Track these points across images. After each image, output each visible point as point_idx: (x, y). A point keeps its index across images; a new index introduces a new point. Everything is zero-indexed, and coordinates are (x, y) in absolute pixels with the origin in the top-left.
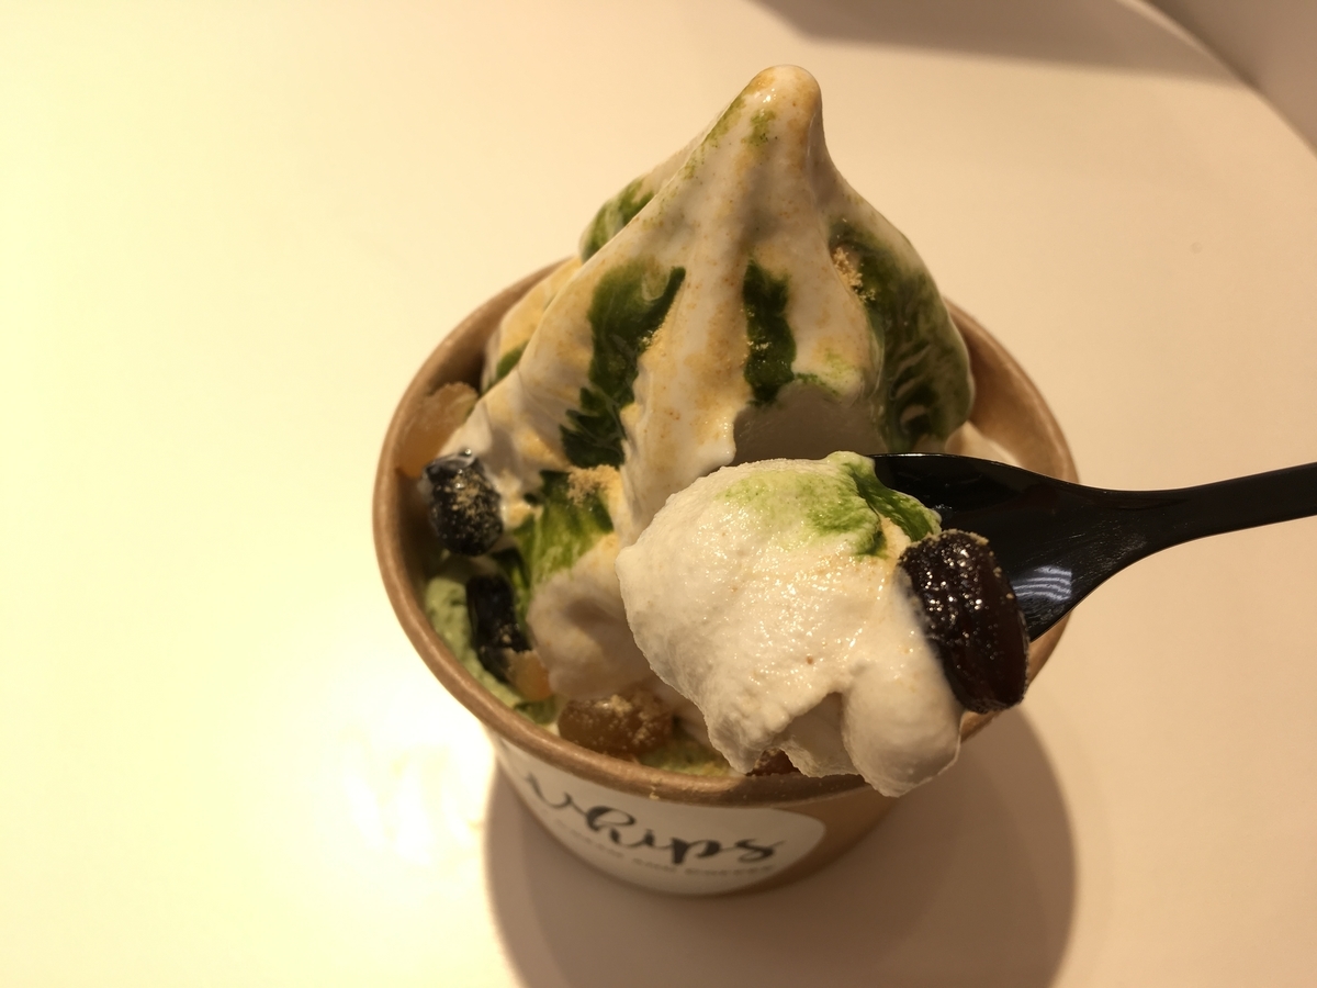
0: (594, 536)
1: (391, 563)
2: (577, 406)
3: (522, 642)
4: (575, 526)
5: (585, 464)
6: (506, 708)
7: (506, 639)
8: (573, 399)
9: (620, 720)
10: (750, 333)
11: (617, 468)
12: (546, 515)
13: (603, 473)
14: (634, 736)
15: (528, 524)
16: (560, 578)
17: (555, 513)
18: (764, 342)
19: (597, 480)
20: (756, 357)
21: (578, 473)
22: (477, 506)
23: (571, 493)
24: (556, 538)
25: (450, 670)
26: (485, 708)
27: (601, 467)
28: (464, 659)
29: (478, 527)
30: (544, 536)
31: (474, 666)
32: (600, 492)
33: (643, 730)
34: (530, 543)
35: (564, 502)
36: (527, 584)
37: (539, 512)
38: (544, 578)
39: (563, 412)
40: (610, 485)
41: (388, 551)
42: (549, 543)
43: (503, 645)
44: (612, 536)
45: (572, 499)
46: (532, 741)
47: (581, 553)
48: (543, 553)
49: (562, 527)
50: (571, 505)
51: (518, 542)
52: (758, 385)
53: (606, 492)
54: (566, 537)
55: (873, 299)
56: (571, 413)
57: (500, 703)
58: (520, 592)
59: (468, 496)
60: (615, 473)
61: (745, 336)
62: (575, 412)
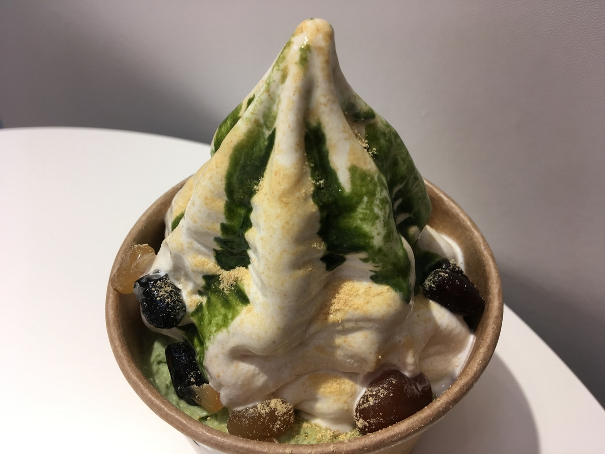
0: (238, 308)
1: (117, 343)
2: (219, 234)
3: (202, 380)
4: (227, 303)
5: (229, 267)
6: (194, 421)
7: (192, 380)
8: (217, 231)
9: (264, 418)
10: (313, 176)
11: (247, 267)
12: (209, 301)
13: (239, 271)
14: (273, 427)
15: (199, 308)
16: (222, 335)
17: (213, 299)
18: (321, 180)
19: (236, 276)
20: (318, 189)
21: (224, 274)
22: (172, 296)
23: (221, 287)
24: (217, 312)
25: (157, 402)
26: (181, 423)
27: (237, 268)
28: (166, 395)
29: (173, 308)
30: (209, 313)
31: (174, 398)
32: (239, 282)
33: (279, 422)
34: (201, 319)
35: (218, 292)
36: (202, 343)
37: (204, 300)
38: (212, 337)
39: (212, 239)
40: (244, 278)
41: (115, 336)
42: (212, 316)
43: (190, 383)
44: (249, 306)
45: (223, 289)
46: (212, 439)
47: (232, 319)
48: (210, 323)
49: (219, 306)
50: (223, 293)
51: (194, 320)
52: (321, 204)
53: (242, 282)
54: (223, 311)
55: (375, 153)
56: (217, 239)
57: (190, 418)
58: (198, 349)
59: (165, 292)
60: (246, 270)
61: (310, 178)
62: (218, 238)
